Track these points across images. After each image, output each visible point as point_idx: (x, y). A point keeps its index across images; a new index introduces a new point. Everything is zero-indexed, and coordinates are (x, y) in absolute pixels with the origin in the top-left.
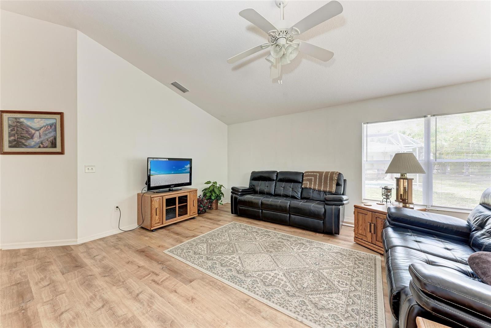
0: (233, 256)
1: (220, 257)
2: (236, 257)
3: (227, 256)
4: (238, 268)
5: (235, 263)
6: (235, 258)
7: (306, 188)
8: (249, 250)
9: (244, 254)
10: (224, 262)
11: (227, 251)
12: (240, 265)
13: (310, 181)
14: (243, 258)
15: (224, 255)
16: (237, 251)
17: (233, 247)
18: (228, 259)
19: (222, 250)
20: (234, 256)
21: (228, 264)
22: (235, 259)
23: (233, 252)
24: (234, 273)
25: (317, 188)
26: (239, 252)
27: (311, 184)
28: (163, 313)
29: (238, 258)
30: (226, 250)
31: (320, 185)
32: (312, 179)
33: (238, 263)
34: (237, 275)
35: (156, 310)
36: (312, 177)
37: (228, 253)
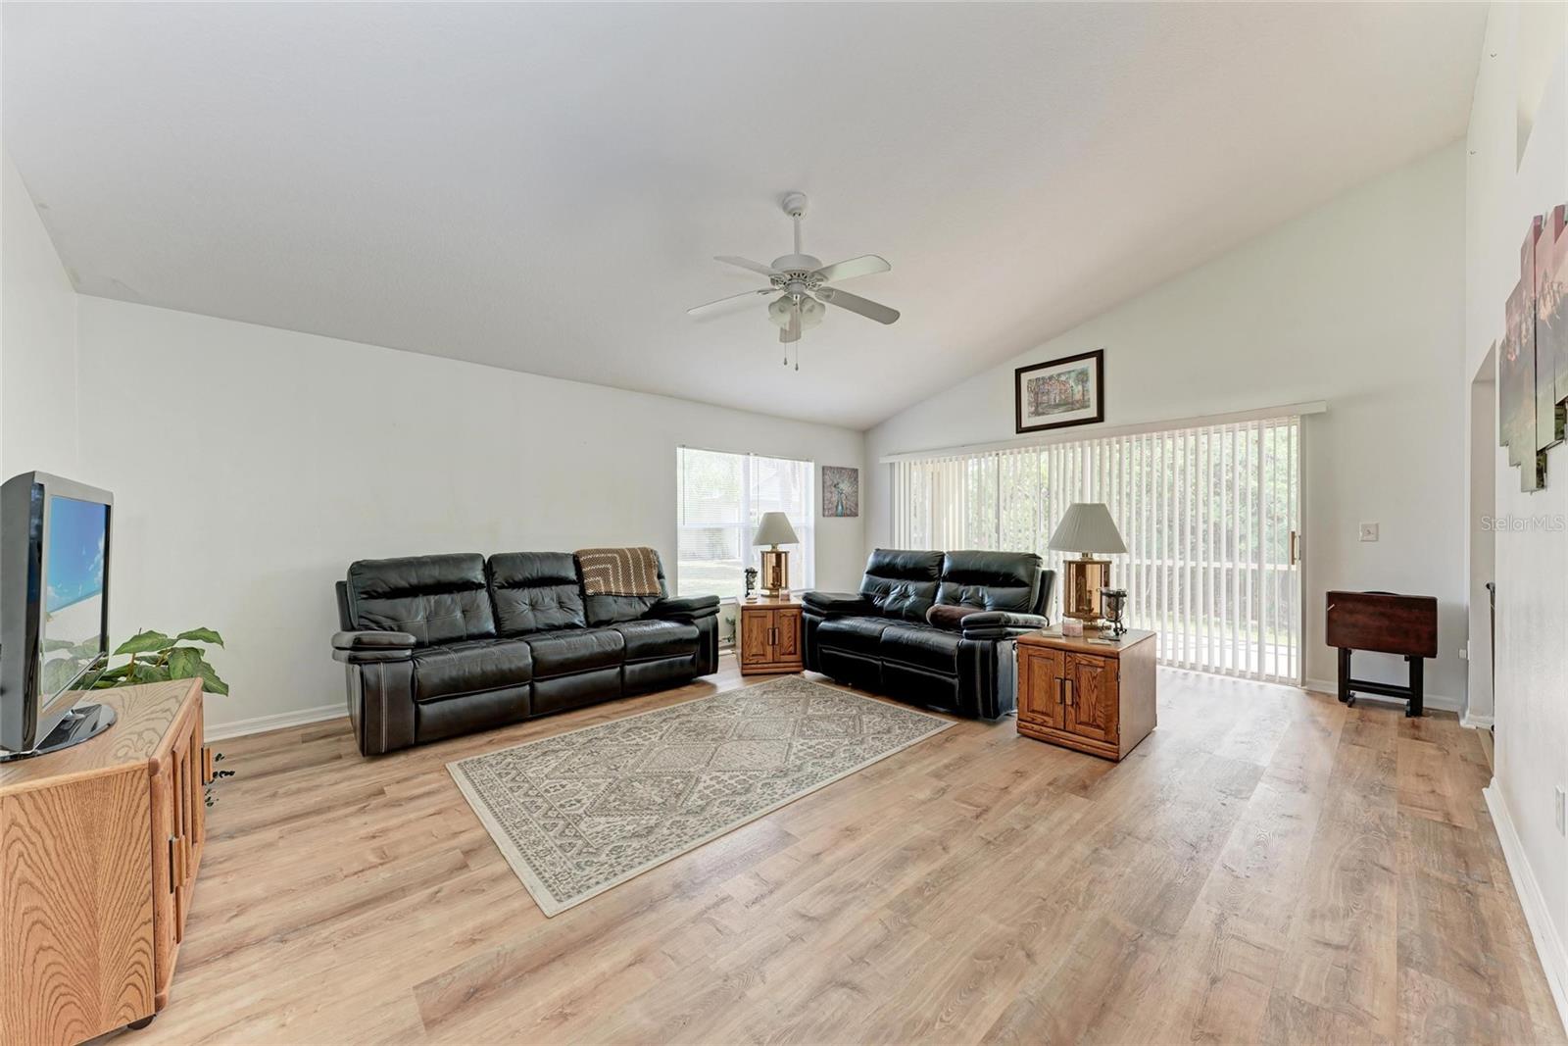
3: (702, 785)
5: (743, 777)
7: (598, 594)
9: (706, 765)
12: (752, 773)
13: (603, 573)
14: (727, 767)
18: (720, 785)
20: (706, 777)
22: (725, 776)
25: (622, 590)
26: (692, 770)
27: (607, 582)
28: (952, 985)
29: (720, 773)
31: (628, 583)
32: (608, 569)
33: (744, 774)
35: (941, 1006)
36: (605, 563)
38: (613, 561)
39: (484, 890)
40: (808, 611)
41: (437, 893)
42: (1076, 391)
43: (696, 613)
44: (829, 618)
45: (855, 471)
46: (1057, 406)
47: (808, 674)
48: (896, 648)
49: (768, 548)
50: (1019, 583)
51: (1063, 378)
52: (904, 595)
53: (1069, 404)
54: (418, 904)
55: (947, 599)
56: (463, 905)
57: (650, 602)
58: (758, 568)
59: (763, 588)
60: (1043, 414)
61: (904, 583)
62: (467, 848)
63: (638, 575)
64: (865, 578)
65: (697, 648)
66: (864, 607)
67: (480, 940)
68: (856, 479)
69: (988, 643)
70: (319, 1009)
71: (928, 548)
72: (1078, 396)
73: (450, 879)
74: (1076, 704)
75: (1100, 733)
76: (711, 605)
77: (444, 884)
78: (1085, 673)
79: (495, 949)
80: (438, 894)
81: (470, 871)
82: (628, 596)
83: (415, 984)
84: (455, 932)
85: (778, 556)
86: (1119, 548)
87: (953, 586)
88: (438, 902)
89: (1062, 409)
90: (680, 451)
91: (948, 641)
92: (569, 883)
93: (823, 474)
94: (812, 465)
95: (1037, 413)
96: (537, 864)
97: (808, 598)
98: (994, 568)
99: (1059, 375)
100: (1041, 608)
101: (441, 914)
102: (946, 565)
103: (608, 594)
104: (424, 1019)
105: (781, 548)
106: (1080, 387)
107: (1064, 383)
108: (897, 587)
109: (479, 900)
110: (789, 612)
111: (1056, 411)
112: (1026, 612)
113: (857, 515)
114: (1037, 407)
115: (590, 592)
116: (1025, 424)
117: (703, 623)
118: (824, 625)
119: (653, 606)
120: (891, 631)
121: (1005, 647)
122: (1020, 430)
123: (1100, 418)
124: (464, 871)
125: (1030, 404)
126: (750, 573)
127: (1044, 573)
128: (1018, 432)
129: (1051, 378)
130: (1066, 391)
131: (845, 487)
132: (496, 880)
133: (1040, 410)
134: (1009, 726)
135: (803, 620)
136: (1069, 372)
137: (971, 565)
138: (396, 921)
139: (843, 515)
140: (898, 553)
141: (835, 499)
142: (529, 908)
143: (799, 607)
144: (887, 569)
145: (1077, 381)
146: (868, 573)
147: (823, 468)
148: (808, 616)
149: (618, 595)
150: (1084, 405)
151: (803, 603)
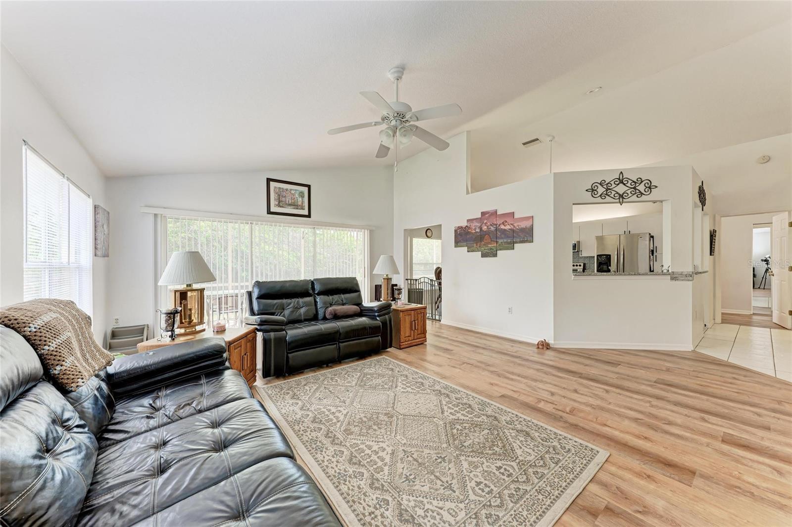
0: (454, 417)
1: (475, 419)
2: (448, 414)
3: (462, 418)
4: (447, 399)
5: (450, 405)
6: (451, 413)
8: (423, 423)
9: (434, 418)
10: (468, 409)
11: (465, 428)
12: (444, 403)
14: (437, 411)
15: (469, 420)
16: (446, 426)
17: (453, 436)
18: (462, 412)
19: (475, 431)
20: (452, 417)
21: (461, 406)
22: (450, 411)
23: (452, 424)
24: (453, 396)
26: (441, 423)
29: (446, 413)
30: (467, 431)
33: (446, 405)
34: (449, 393)
37: (462, 423)
39: (617, 488)
41: (640, 512)
42: (299, 200)
51: (293, 192)
54: (656, 518)
56: (635, 492)
60: (282, 207)
62: (590, 518)
67: (645, 474)
70: (746, 521)
73: (625, 511)
77: (630, 512)
79: (643, 466)
80: (641, 510)
81: (609, 502)
83: (690, 487)
84: (652, 486)
88: (645, 507)
89: (292, 207)
92: (584, 452)
96: (578, 469)
99: (291, 190)
101: (649, 500)
104: (694, 476)
106: (301, 199)
107: (294, 195)
109: (624, 486)
111: (289, 207)
114: (279, 202)
124: (611, 506)
125: (275, 199)
128: (268, 213)
129: (287, 190)
130: (294, 199)
132: (605, 485)
133: (281, 205)
136: (296, 190)
138: (678, 522)
142: (611, 463)
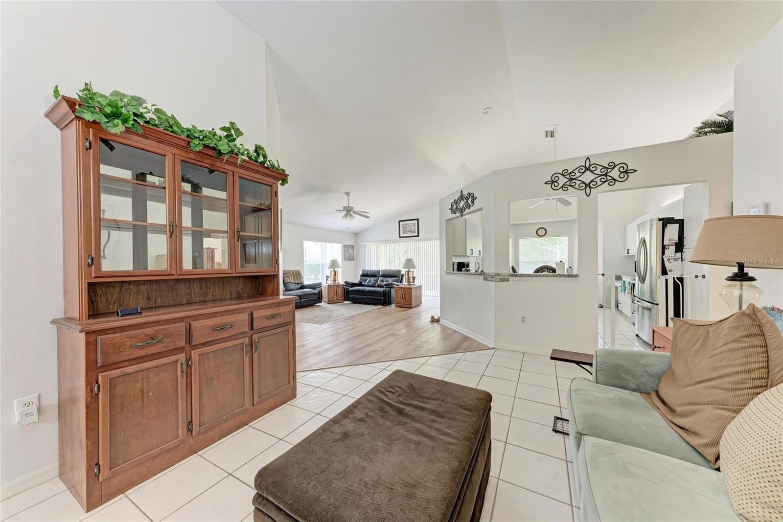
27: (290, 279)
31: (294, 280)
32: (289, 276)
38: (290, 273)
40: (346, 286)
43: (317, 287)
44: (351, 287)
45: (353, 246)
46: (409, 232)
47: (346, 302)
48: (369, 292)
49: (332, 270)
50: (397, 277)
52: (370, 281)
53: (411, 232)
55: (381, 281)
57: (300, 285)
58: (329, 275)
59: (331, 281)
61: (370, 278)
63: (297, 278)
64: (360, 277)
65: (317, 296)
66: (360, 284)
68: (354, 249)
69: (389, 289)
71: (376, 269)
72: (413, 230)
74: (405, 299)
75: (408, 303)
76: (320, 284)
78: (407, 292)
82: (295, 283)
85: (335, 272)
86: (415, 268)
87: (382, 278)
90: (304, 241)
91: (381, 289)
93: (344, 247)
94: (341, 245)
95: (404, 233)
97: (346, 282)
98: (392, 274)
100: (401, 282)
102: (381, 273)
103: (290, 283)
105: (336, 269)
108: (368, 279)
110: (341, 286)
112: (398, 282)
113: (354, 260)
115: (286, 282)
116: (401, 236)
117: (318, 289)
118: (350, 289)
119: (301, 286)
120: (367, 289)
121: (393, 290)
122: (400, 237)
123: (418, 236)
126: (328, 277)
127: (402, 274)
131: (351, 251)
134: (393, 306)
135: (344, 289)
137: (386, 273)
139: (350, 260)
140: (368, 271)
141: (347, 255)
143: (343, 285)
144: (365, 275)
145: (412, 225)
146: (361, 276)
147: (344, 246)
148: (346, 287)
149: (292, 283)
150: (415, 232)
151: (344, 284)
